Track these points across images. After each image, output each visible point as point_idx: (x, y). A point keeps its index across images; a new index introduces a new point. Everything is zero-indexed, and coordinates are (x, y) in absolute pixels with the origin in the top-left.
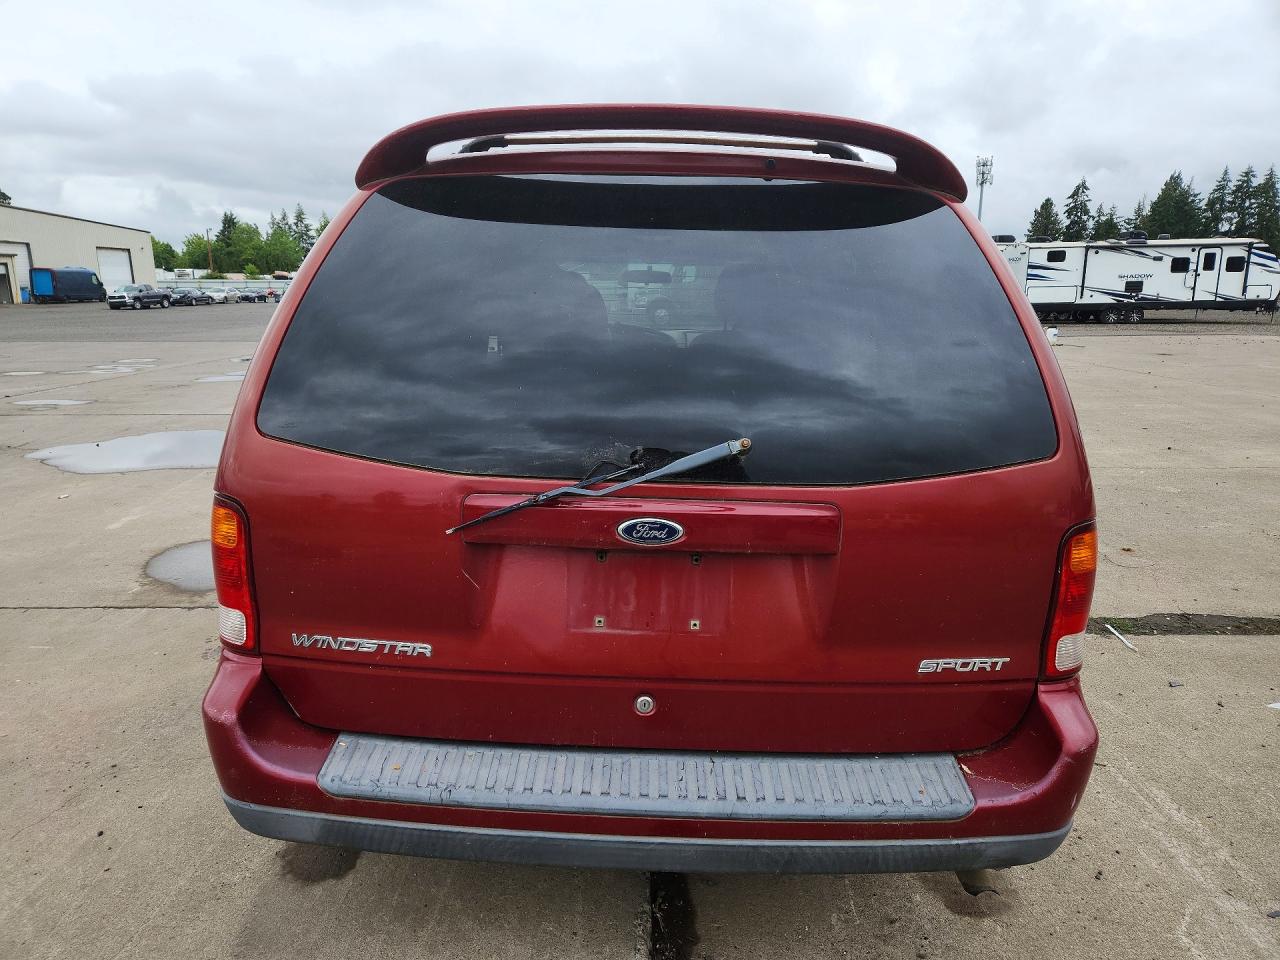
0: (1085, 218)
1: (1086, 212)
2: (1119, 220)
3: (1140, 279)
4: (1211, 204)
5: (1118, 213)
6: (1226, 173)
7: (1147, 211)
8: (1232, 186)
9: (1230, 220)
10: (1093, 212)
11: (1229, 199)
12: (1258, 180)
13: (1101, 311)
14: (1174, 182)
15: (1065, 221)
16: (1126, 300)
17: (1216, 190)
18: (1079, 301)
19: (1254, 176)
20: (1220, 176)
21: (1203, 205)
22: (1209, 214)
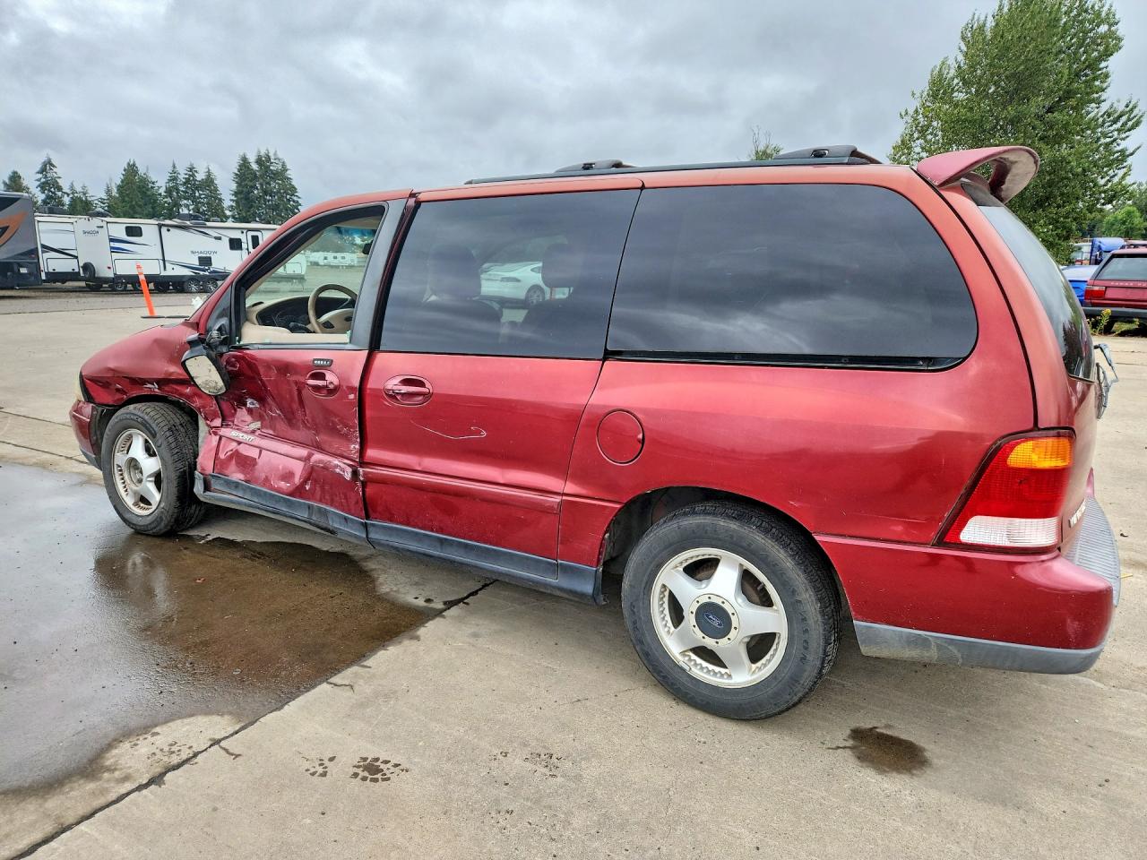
0: (59, 194)
1: (60, 189)
2: (93, 199)
3: (208, 255)
4: (169, 191)
5: (90, 193)
6: (174, 167)
7: (115, 193)
8: (182, 177)
9: (187, 206)
10: (66, 189)
11: (182, 188)
12: (200, 176)
13: (184, 282)
14: (131, 170)
15: (40, 197)
16: (202, 273)
17: (170, 180)
18: (163, 273)
19: (196, 171)
20: (170, 170)
21: (162, 191)
22: (169, 200)
